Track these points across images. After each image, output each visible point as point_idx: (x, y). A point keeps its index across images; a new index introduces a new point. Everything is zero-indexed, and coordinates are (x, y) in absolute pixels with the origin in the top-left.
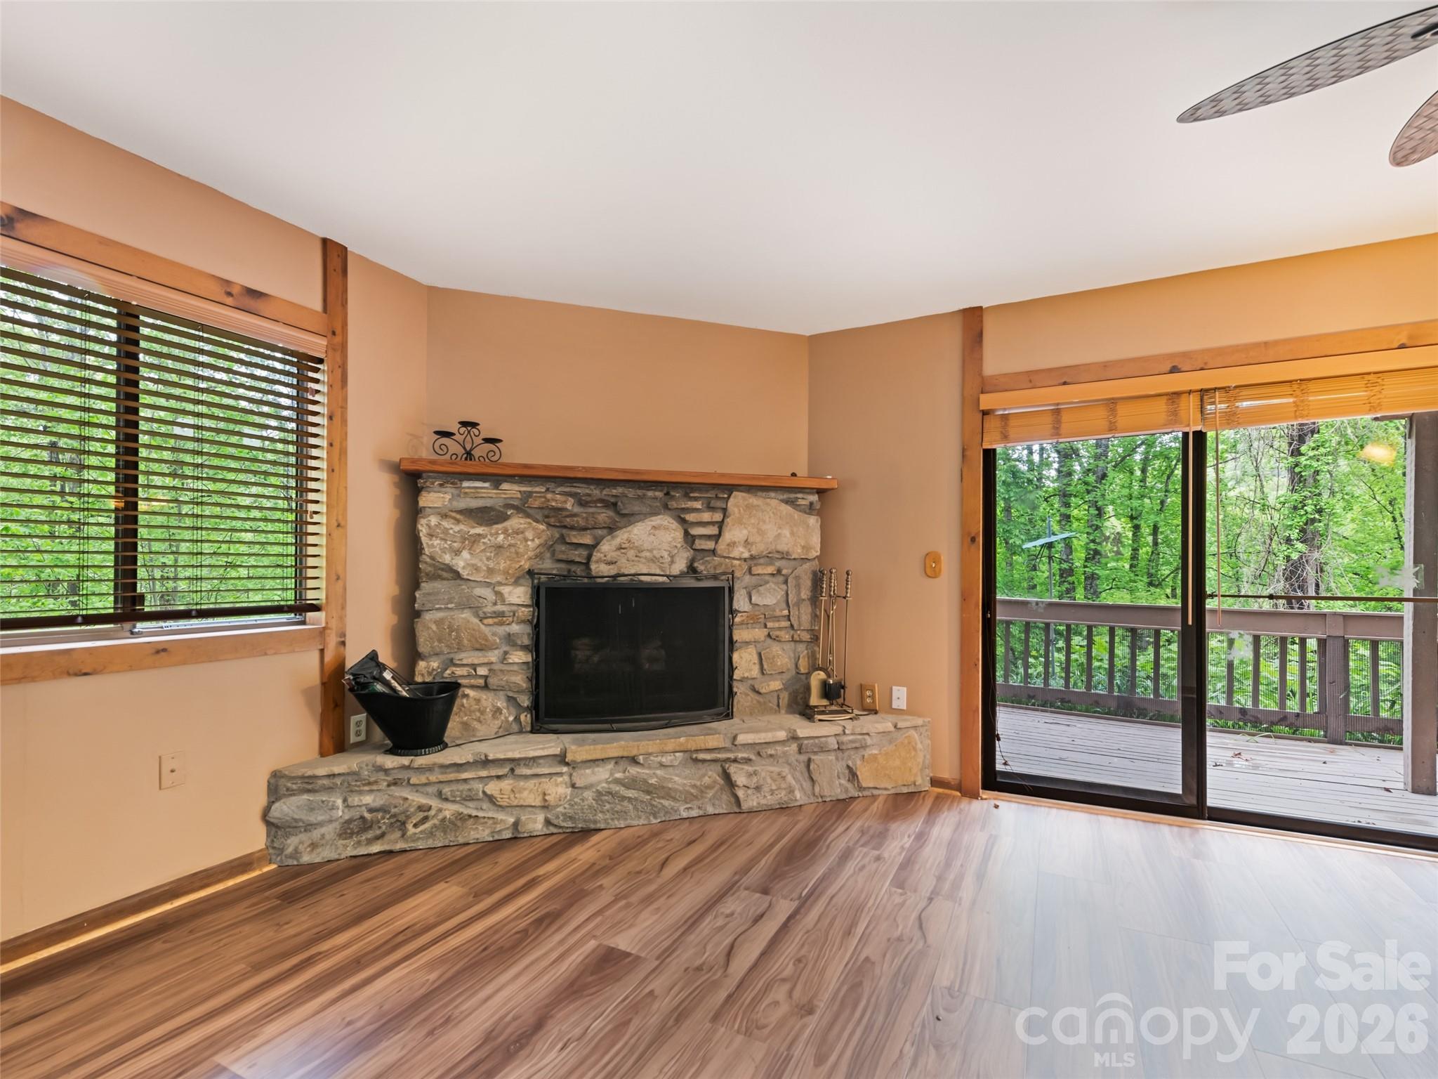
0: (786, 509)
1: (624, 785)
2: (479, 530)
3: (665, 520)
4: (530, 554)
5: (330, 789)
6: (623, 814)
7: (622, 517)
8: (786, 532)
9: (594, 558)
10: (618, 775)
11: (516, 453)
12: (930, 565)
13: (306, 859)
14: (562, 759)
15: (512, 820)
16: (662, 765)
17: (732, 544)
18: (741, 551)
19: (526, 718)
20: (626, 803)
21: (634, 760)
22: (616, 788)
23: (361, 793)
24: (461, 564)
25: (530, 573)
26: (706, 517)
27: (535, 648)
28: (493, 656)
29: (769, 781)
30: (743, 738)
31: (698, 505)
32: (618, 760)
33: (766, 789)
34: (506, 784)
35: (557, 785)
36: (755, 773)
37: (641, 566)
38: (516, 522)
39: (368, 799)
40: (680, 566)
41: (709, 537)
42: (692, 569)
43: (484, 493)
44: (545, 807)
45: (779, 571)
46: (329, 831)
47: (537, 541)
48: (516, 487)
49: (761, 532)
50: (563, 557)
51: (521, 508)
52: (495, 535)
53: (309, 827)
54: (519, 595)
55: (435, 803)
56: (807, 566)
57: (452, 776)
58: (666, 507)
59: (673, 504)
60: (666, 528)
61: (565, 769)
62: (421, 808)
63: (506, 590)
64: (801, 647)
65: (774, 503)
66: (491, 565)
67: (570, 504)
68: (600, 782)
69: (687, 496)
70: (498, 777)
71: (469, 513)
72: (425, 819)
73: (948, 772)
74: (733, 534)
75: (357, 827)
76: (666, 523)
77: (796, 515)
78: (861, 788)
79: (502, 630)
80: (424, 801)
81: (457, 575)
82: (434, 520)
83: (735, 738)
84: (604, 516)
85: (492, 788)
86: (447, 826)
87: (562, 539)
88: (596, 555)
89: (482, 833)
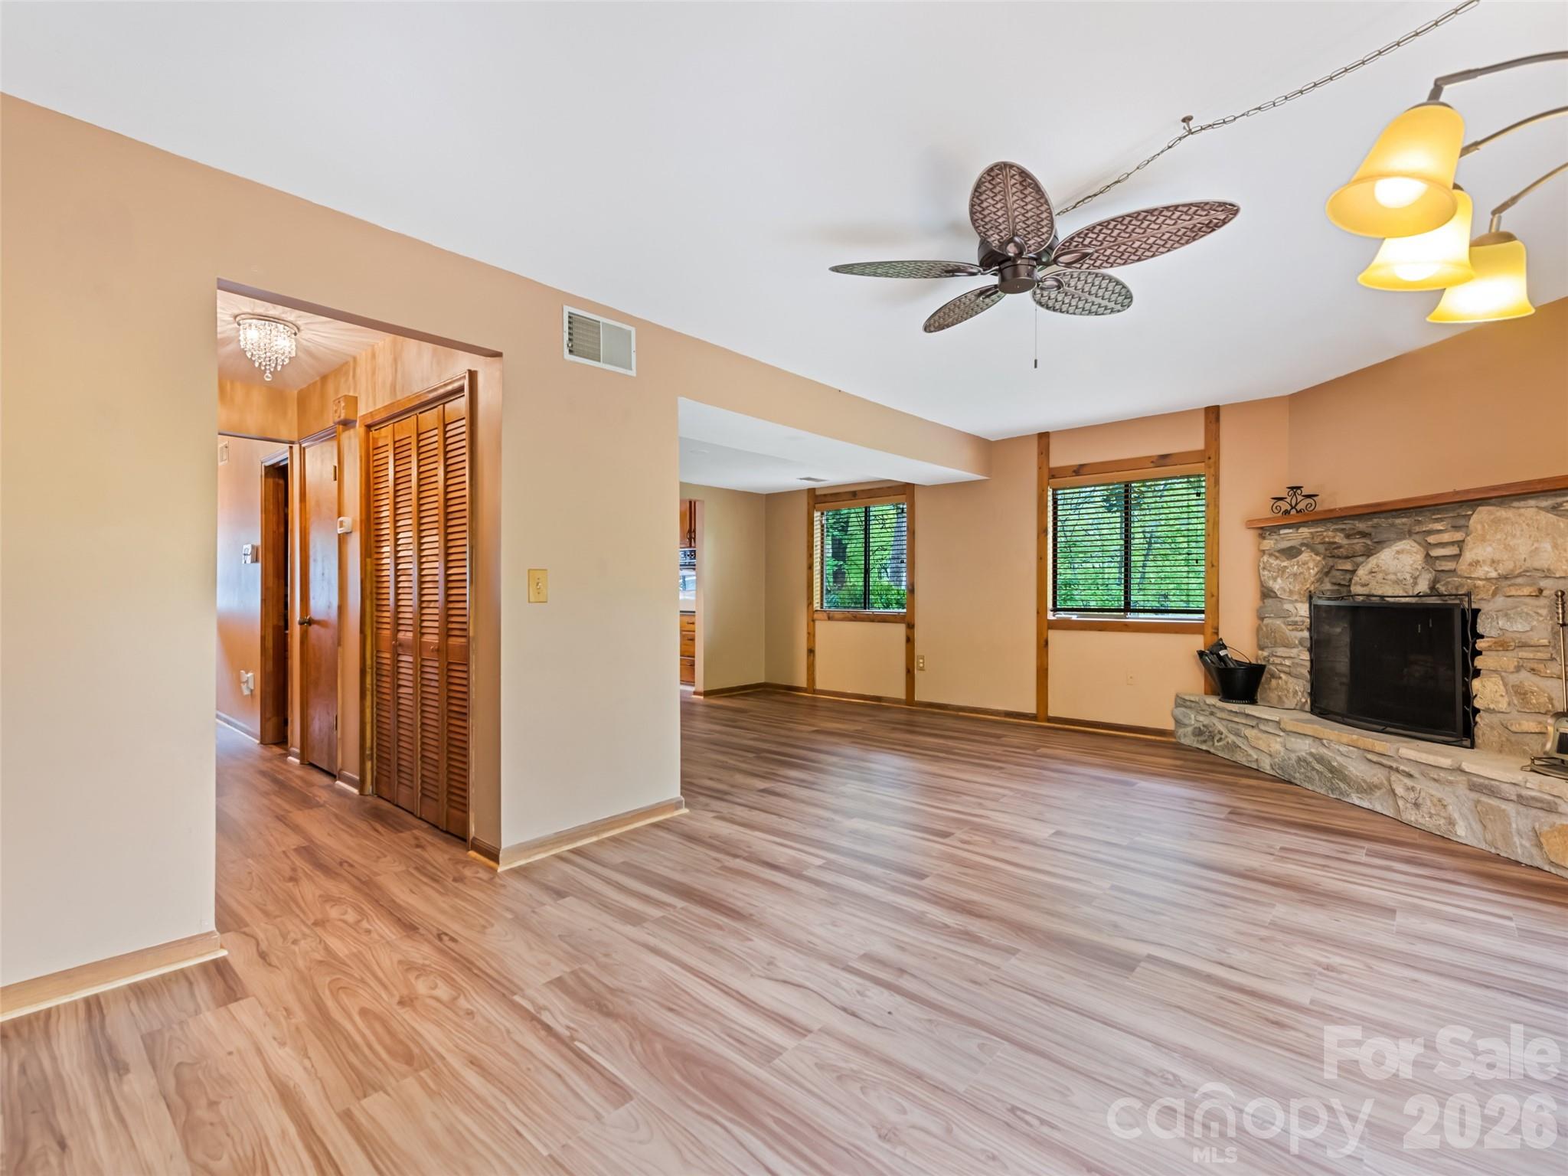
0: (1546, 517)
1: (1316, 759)
2: (1285, 564)
3: (1406, 544)
4: (1312, 579)
5: (1190, 708)
6: (1310, 780)
7: (1373, 546)
9: (1353, 581)
10: (1313, 750)
11: (1325, 503)
13: (1184, 741)
15: (1256, 757)
16: (1342, 754)
18: (1486, 571)
20: (1314, 773)
21: (1322, 742)
22: (1310, 759)
23: (1200, 714)
24: (1277, 587)
25: (1309, 594)
26: (1445, 537)
28: (1293, 653)
29: (1429, 803)
30: (1404, 752)
31: (1440, 526)
32: (1312, 738)
33: (1424, 809)
34: (1254, 733)
35: (1276, 742)
36: (1413, 789)
37: (1387, 587)
38: (1305, 556)
39: (1202, 719)
40: (1423, 587)
41: (1449, 557)
42: (1433, 591)
43: (1290, 536)
44: (1271, 755)
45: (1540, 592)
46: (1190, 729)
47: (1316, 569)
48: (1307, 530)
49: (1510, 549)
50: (1334, 580)
51: (1309, 545)
52: (1294, 566)
53: (1185, 725)
54: (1303, 610)
55: (1225, 732)
57: (1232, 718)
58: (1412, 532)
59: (1416, 529)
60: (1409, 552)
61: (1282, 734)
62: (1218, 732)
63: (1299, 606)
65: (1531, 512)
66: (1292, 588)
67: (1339, 539)
68: (1301, 750)
69: (1431, 519)
70: (1251, 726)
71: (1282, 551)
72: (1221, 739)
74: (1474, 553)
75: (1198, 732)
76: (1408, 547)
78: (1551, 862)
79: (1297, 634)
80: (1220, 729)
81: (1276, 594)
82: (1264, 558)
83: (1397, 749)
84: (1360, 545)
85: (1248, 732)
86: (1230, 747)
87: (1333, 567)
88: (1356, 579)
89: (1243, 759)
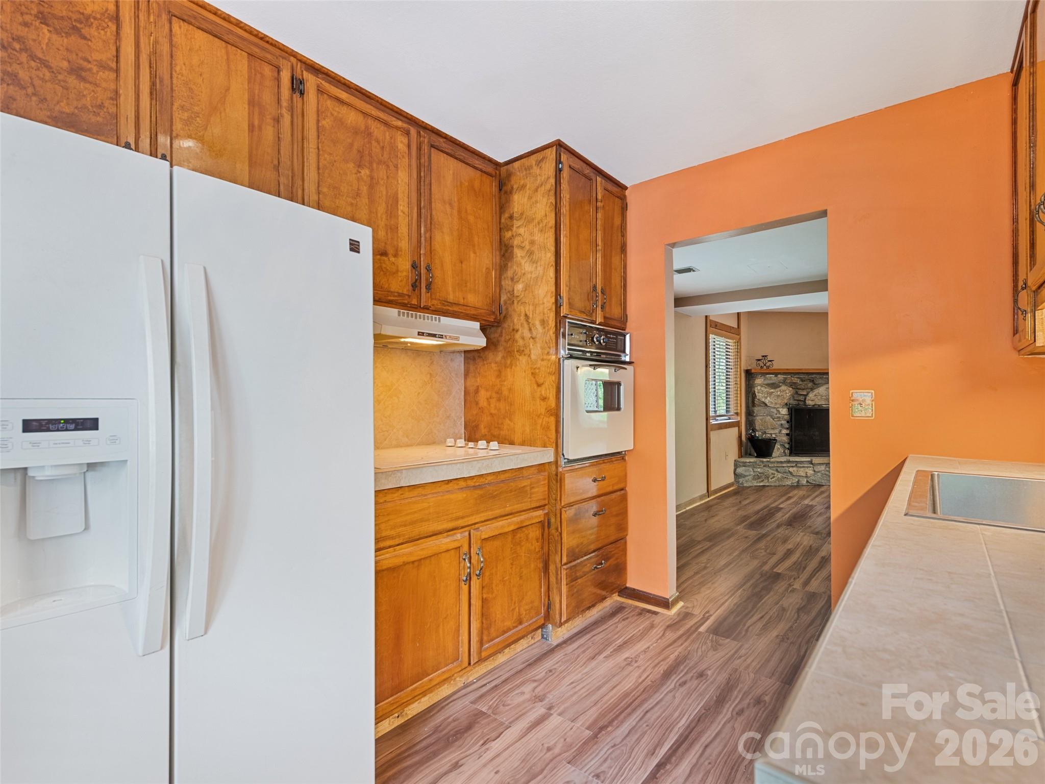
2: (772, 391)
4: (787, 398)
5: (749, 466)
7: (816, 385)
11: (776, 366)
13: (745, 485)
14: (811, 462)
15: (796, 480)
19: (787, 452)
23: (756, 468)
24: (767, 401)
25: (786, 404)
27: (790, 428)
28: (777, 431)
34: (795, 469)
35: (810, 470)
37: (822, 401)
38: (783, 387)
39: (759, 470)
43: (773, 378)
44: (807, 477)
46: (750, 478)
47: (789, 394)
48: (782, 376)
50: (797, 399)
51: (784, 382)
52: (777, 392)
53: (745, 476)
54: (784, 411)
55: (776, 472)
57: (780, 465)
61: (811, 466)
62: (772, 474)
63: (780, 410)
66: (776, 401)
67: (798, 381)
68: (822, 471)
70: (792, 467)
71: (768, 385)
72: (774, 477)
75: (757, 477)
79: (779, 423)
80: (773, 472)
81: (766, 405)
82: (759, 388)
84: (810, 385)
85: (791, 469)
86: (778, 480)
87: (797, 393)
88: (808, 398)
89: (789, 483)
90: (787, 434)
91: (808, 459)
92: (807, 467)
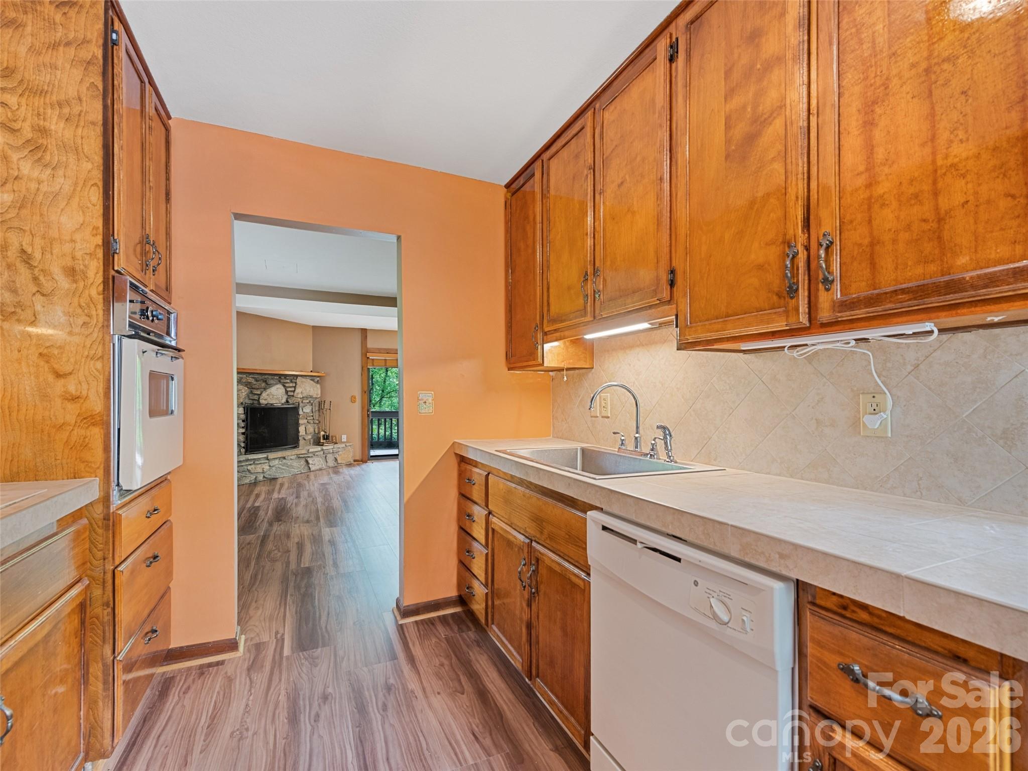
0: (312, 382)
3: (280, 386)
4: (243, 397)
7: (268, 385)
8: (312, 389)
10: (281, 463)
12: (353, 399)
14: (267, 458)
15: (254, 477)
16: (291, 459)
17: (298, 394)
18: (300, 396)
19: (243, 450)
20: (283, 470)
21: (284, 458)
22: (280, 466)
25: (242, 403)
26: (291, 385)
27: (246, 427)
30: (311, 450)
31: (288, 381)
32: (280, 458)
33: (316, 464)
34: (253, 466)
35: (265, 466)
36: (313, 461)
37: (274, 401)
38: (240, 387)
40: (284, 401)
41: (291, 391)
42: (287, 402)
44: (263, 473)
45: (310, 402)
47: (246, 393)
49: (305, 390)
50: (252, 398)
51: (240, 382)
54: (240, 411)
56: (317, 400)
58: (280, 381)
59: (282, 381)
60: (280, 389)
61: (267, 461)
64: (316, 425)
65: (309, 380)
67: (253, 381)
68: (276, 465)
69: (285, 378)
70: (250, 465)
73: (358, 458)
74: (298, 390)
77: (314, 384)
78: (338, 464)
83: (308, 450)
84: (263, 385)
85: (249, 468)
87: (251, 392)
88: (261, 397)
89: (247, 481)
90: (243, 434)
91: (264, 455)
92: (264, 463)
